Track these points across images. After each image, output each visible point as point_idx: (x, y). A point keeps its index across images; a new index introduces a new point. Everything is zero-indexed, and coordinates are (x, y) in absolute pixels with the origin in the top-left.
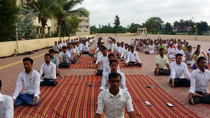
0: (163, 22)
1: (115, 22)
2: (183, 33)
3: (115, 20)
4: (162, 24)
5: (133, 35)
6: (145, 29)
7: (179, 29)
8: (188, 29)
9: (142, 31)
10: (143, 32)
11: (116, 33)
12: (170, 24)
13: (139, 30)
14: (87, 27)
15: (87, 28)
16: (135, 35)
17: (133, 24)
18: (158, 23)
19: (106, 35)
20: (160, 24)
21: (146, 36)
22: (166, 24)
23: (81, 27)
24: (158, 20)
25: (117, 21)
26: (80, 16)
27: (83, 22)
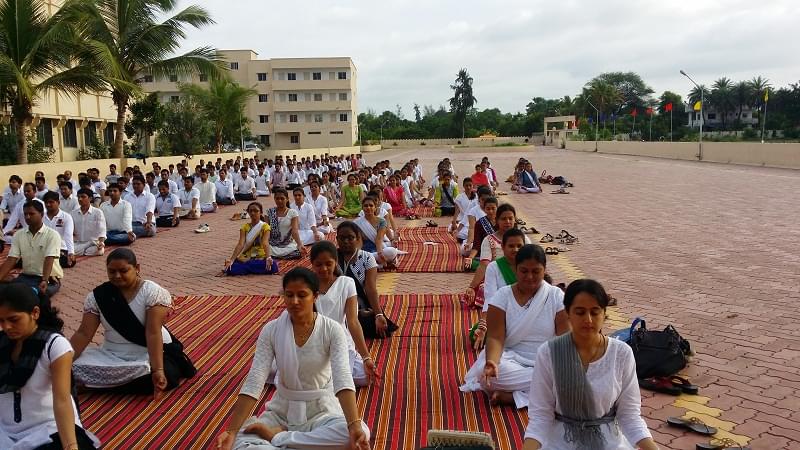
0: (650, 91)
1: (457, 95)
2: (726, 133)
3: (454, 87)
4: (645, 99)
6: (572, 118)
7: (712, 116)
8: (750, 117)
9: (560, 126)
10: (562, 133)
11: (460, 136)
12: (677, 99)
13: (551, 125)
14: (341, 116)
15: (341, 120)
16: (510, 145)
17: (537, 100)
18: (629, 95)
19: (423, 144)
20: (639, 101)
21: (563, 147)
22: (662, 98)
23: (319, 116)
24: (630, 85)
25: (464, 91)
26: (317, 76)
27: (326, 98)
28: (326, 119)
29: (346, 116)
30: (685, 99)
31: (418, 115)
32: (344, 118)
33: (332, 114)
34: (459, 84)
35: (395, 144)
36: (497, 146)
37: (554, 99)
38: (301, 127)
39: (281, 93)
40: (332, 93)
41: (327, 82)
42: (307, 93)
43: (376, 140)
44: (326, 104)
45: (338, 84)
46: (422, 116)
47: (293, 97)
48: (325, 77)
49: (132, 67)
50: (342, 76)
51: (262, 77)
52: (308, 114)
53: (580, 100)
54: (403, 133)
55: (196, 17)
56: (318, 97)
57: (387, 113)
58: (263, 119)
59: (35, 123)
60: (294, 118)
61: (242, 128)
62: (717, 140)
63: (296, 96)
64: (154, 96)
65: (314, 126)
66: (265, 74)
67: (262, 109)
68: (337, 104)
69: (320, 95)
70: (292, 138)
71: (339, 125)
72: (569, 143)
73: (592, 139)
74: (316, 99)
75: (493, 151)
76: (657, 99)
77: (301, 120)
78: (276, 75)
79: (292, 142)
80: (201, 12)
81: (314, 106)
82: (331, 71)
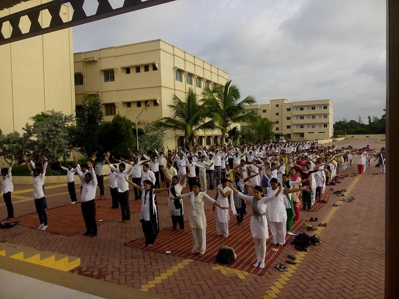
14: (324, 125)
15: (324, 127)
23: (314, 126)
26: (313, 108)
27: (317, 118)
28: (317, 127)
29: (327, 125)
32: (326, 126)
33: (320, 124)
35: (353, 137)
38: (305, 130)
39: (297, 116)
40: (320, 115)
41: (317, 111)
42: (308, 116)
43: (343, 134)
44: (318, 120)
45: (323, 111)
46: (372, 121)
47: (302, 117)
48: (317, 108)
50: (325, 107)
51: (289, 110)
52: (308, 125)
55: (250, 101)
56: (313, 117)
57: (352, 121)
58: (288, 127)
60: (302, 126)
63: (303, 117)
64: (235, 128)
65: (311, 130)
66: (290, 109)
67: (288, 123)
68: (323, 120)
69: (315, 116)
71: (323, 129)
77: (305, 127)
78: (295, 109)
79: (301, 136)
81: (311, 121)
82: (320, 106)
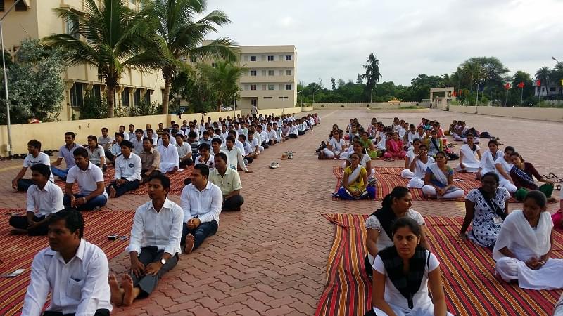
0: (507, 70)
1: (368, 72)
3: (366, 67)
4: (503, 76)
5: (407, 108)
6: (452, 89)
7: (552, 89)
9: (443, 94)
10: (444, 100)
11: (369, 101)
12: (526, 76)
13: (435, 94)
14: (287, 86)
15: (287, 89)
16: (411, 107)
17: (422, 76)
18: (491, 73)
19: (342, 106)
20: (499, 78)
21: (448, 110)
22: (515, 76)
23: (271, 86)
24: (492, 66)
25: (373, 70)
26: (271, 58)
27: (276, 74)
28: (276, 88)
29: (290, 86)
30: (533, 77)
31: (334, 86)
32: (289, 87)
33: (281, 84)
34: (369, 64)
35: (322, 106)
36: (402, 108)
37: (434, 76)
38: (258, 93)
39: (246, 70)
40: (281, 70)
41: (278, 62)
42: (263, 70)
43: (310, 103)
44: (277, 77)
45: (286, 64)
46: (337, 87)
47: (254, 72)
48: (276, 59)
49: (177, 52)
50: (288, 58)
52: (264, 85)
53: (456, 76)
54: (328, 98)
55: (219, 18)
56: (271, 73)
59: (122, 90)
60: (254, 87)
61: (235, 94)
62: (558, 107)
63: (256, 72)
65: (268, 93)
68: (285, 78)
69: (273, 71)
70: (252, 101)
71: (285, 92)
72: (451, 107)
73: (472, 104)
74: (269, 74)
75: (401, 112)
76: (512, 76)
77: (259, 88)
78: (243, 58)
80: (221, 14)
81: (268, 79)
82: (280, 55)
